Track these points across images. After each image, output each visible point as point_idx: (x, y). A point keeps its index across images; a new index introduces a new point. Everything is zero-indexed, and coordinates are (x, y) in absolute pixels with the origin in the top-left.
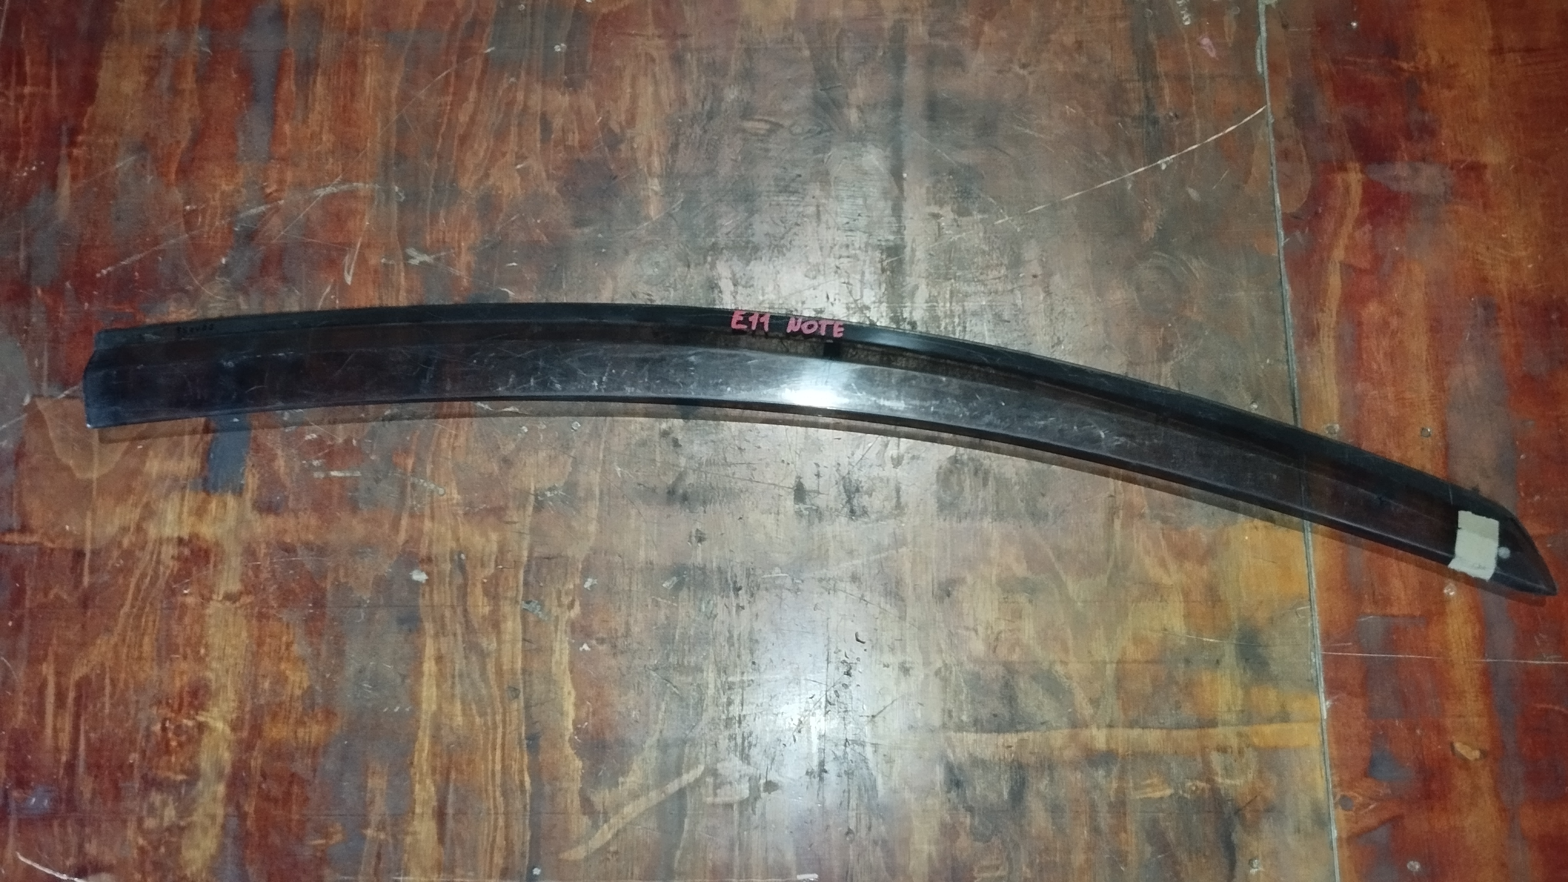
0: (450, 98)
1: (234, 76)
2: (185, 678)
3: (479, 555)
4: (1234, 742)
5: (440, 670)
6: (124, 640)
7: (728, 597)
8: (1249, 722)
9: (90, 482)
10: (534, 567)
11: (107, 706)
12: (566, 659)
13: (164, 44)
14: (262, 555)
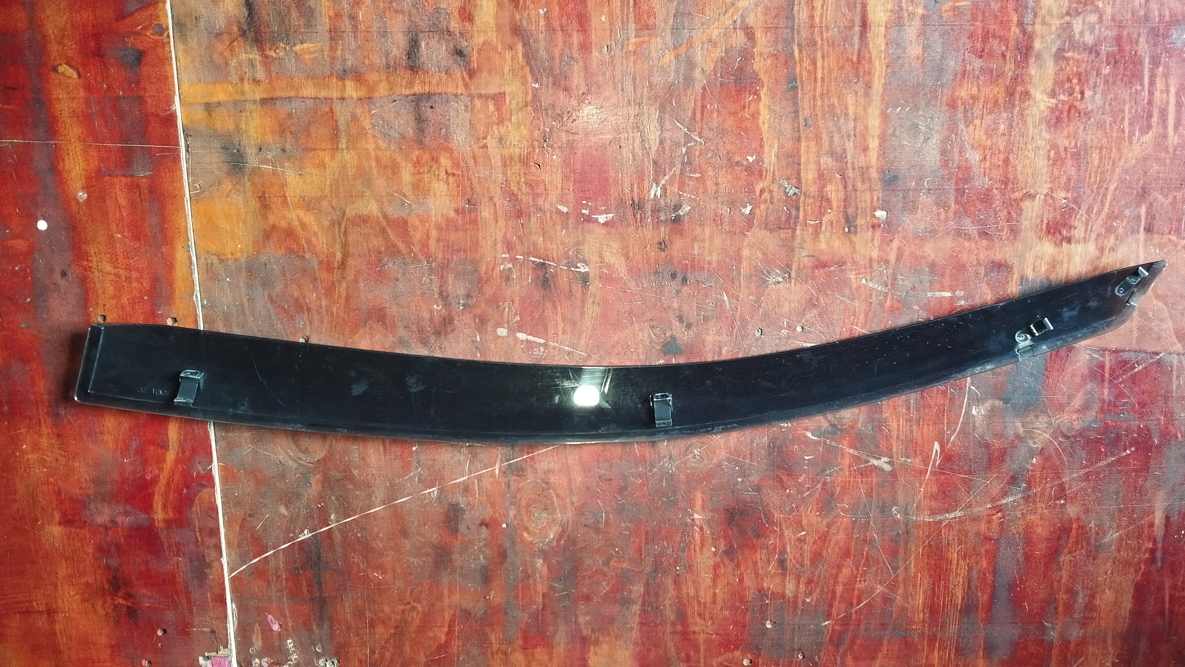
0: (858, 586)
1: (1026, 604)
2: (1065, 132)
3: (834, 231)
4: (247, 87)
5: (865, 141)
6: (1113, 163)
7: (640, 198)
8: (235, 103)
10: (792, 221)
11: (1127, 110)
12: (766, 150)
13: (1081, 629)
14: (1005, 230)
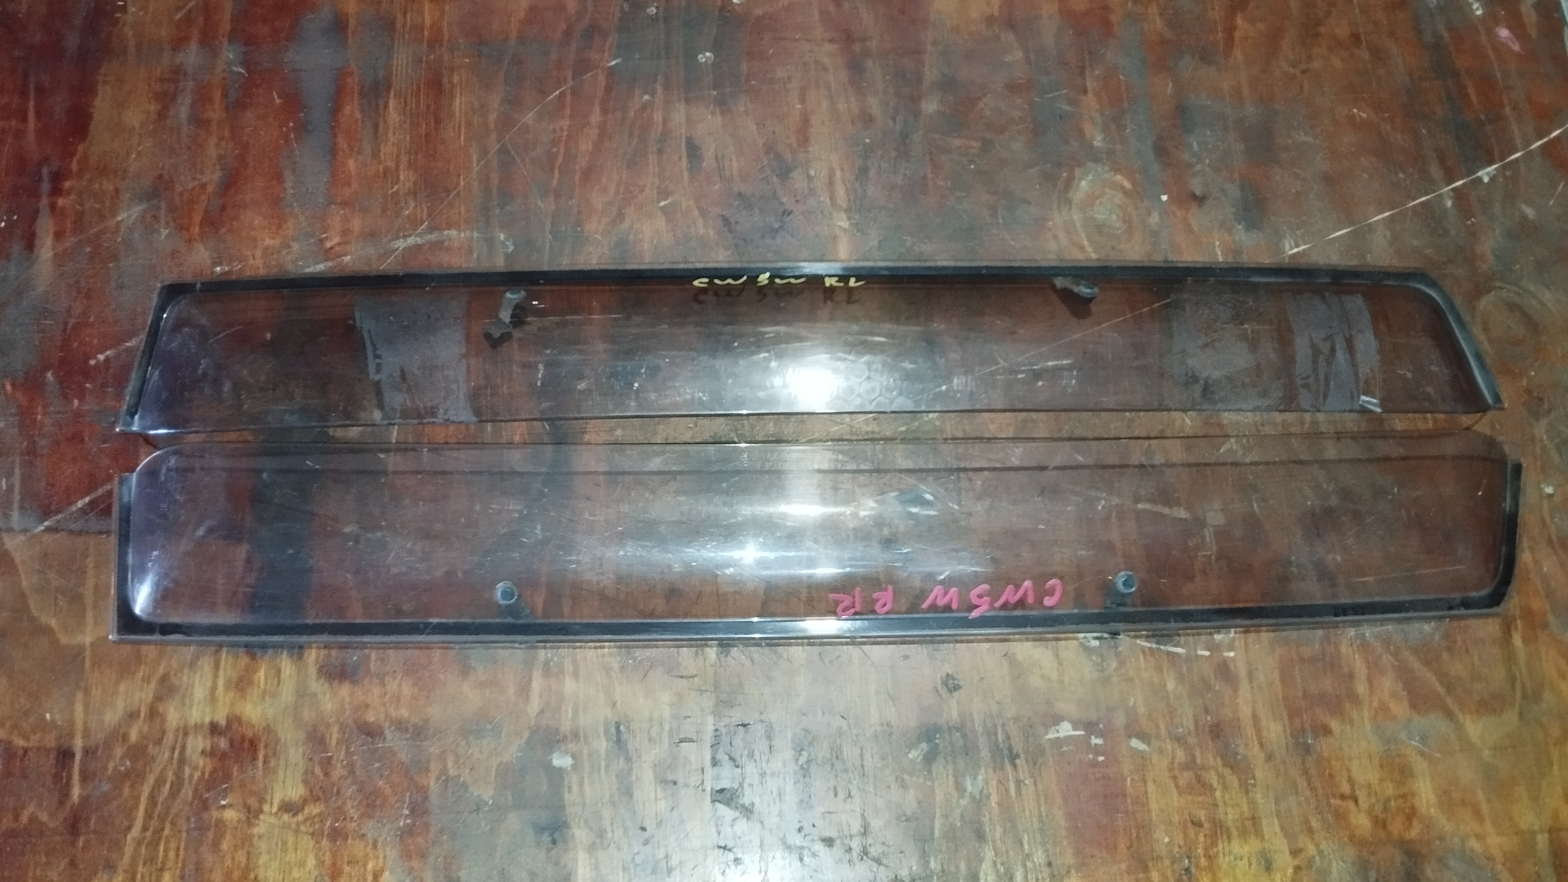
0: (565, 123)
1: (278, 101)
3: (645, 725)
7: (1002, 769)
9: (81, 649)
13: (182, 64)
14: (334, 742)
